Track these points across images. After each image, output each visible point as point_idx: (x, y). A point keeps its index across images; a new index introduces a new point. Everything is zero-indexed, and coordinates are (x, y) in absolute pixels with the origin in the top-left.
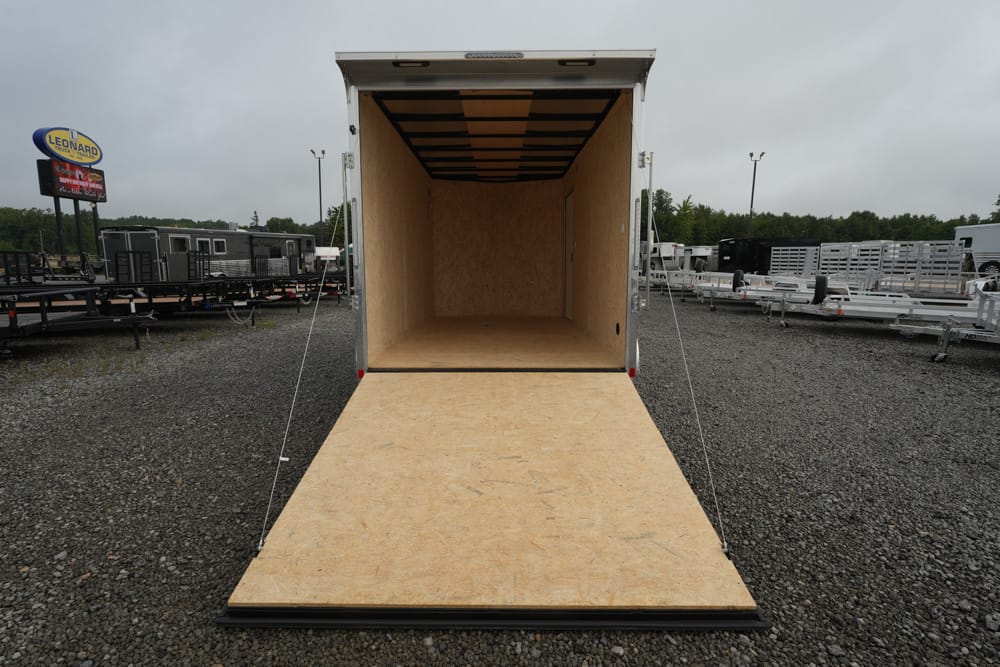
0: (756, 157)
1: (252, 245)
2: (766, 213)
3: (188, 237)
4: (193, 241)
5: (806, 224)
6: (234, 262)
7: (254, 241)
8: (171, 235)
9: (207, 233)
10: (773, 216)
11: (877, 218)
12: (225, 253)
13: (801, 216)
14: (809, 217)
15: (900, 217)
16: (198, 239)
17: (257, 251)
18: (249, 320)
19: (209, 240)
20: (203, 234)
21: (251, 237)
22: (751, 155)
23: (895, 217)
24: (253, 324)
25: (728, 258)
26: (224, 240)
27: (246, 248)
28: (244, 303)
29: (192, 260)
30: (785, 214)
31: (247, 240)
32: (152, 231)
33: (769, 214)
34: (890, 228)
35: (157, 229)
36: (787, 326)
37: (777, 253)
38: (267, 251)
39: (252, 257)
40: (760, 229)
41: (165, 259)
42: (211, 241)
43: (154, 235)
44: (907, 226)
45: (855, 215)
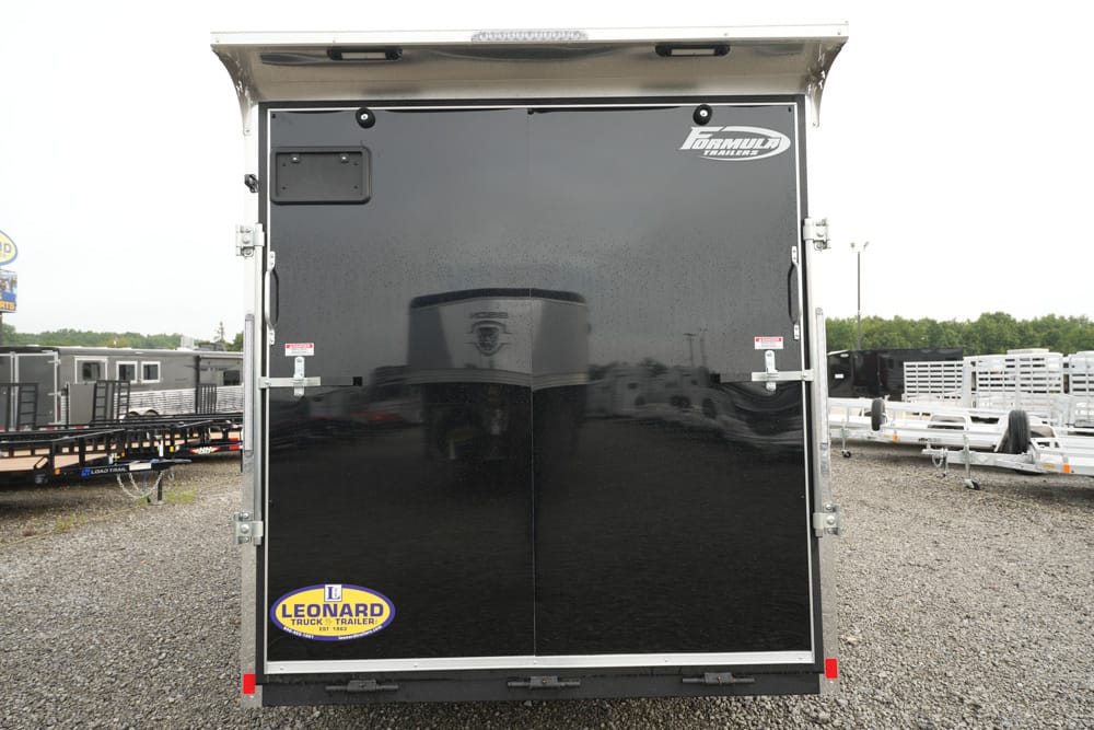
0: (859, 247)
1: (197, 369)
2: (872, 317)
3: (104, 359)
4: (112, 364)
5: (924, 328)
6: (170, 393)
7: (202, 363)
8: (78, 358)
9: (133, 354)
10: (881, 320)
11: (1014, 320)
12: (158, 381)
13: (916, 319)
14: (927, 320)
15: (1043, 318)
16: (119, 363)
17: (204, 377)
18: (153, 490)
19: (135, 363)
20: (127, 356)
21: (198, 359)
22: (853, 246)
23: (1036, 319)
24: (160, 498)
25: (841, 376)
26: (158, 363)
27: (191, 373)
28: (148, 466)
29: (101, 392)
30: (896, 317)
31: (193, 363)
32: (50, 353)
33: (875, 317)
34: (1032, 332)
35: (58, 350)
36: (977, 487)
37: (912, 370)
38: (220, 376)
39: (198, 384)
40: (866, 336)
41: (66, 392)
42: (138, 366)
43: (52, 358)
44: (1054, 330)
45: (986, 317)
